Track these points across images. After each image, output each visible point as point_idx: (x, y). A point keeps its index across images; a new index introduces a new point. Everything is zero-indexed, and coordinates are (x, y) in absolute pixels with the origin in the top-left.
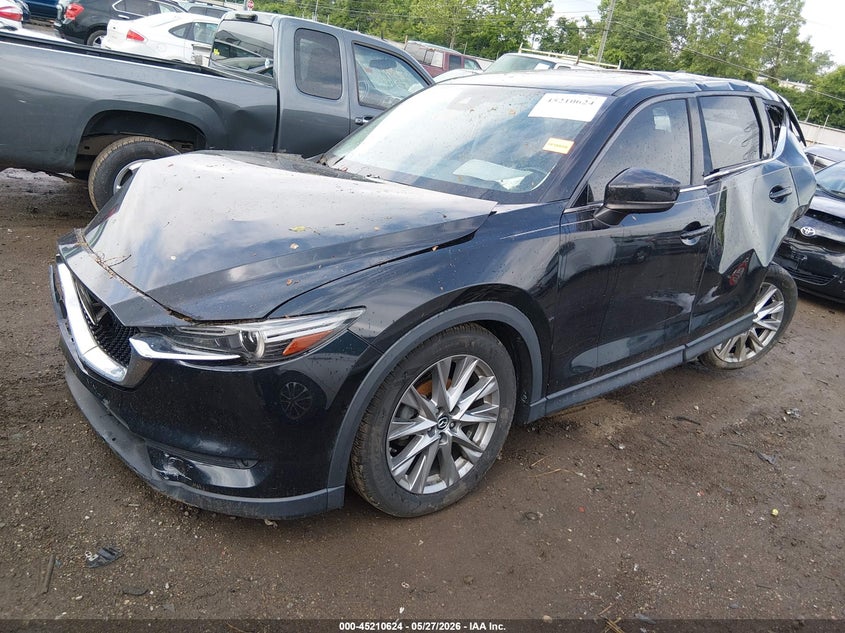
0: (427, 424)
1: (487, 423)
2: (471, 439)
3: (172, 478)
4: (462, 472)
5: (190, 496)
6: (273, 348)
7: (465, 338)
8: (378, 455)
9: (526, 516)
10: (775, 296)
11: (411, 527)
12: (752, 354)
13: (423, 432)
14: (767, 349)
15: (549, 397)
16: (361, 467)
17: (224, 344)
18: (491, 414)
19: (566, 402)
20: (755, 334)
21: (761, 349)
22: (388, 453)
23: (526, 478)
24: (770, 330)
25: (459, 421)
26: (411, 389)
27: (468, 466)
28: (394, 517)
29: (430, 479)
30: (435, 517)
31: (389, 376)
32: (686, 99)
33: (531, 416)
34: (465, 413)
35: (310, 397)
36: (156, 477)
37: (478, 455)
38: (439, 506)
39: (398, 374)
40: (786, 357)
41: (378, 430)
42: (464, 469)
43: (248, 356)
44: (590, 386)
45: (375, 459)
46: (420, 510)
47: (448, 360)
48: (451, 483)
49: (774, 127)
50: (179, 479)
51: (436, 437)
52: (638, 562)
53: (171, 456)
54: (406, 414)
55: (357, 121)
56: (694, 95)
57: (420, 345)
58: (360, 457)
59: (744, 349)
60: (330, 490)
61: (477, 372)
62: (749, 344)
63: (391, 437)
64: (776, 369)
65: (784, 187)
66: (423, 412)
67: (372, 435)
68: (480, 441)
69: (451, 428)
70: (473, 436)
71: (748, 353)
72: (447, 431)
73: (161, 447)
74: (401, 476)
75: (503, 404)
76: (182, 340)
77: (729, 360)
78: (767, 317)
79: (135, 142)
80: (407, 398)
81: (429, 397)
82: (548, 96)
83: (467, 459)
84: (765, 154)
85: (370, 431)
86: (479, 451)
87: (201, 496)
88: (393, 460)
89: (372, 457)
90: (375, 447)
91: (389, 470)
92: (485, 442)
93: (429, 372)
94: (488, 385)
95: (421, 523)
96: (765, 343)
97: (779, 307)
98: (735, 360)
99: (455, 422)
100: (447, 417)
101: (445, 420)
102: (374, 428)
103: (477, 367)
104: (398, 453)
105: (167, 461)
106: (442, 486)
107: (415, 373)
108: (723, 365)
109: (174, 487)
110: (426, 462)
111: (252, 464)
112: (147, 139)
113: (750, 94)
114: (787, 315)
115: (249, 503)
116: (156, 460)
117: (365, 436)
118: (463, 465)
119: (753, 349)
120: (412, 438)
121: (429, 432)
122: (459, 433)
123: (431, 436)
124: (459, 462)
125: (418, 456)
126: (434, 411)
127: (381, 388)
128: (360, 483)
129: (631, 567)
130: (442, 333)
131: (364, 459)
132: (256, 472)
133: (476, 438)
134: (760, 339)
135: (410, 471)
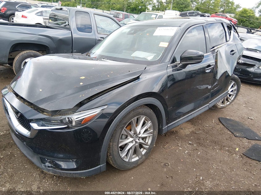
0: (131, 139)
1: (149, 136)
2: (145, 142)
3: (49, 167)
4: (143, 153)
5: (55, 172)
6: (78, 122)
7: (140, 110)
8: (116, 152)
9: (165, 165)
10: (234, 84)
11: (129, 173)
12: (228, 103)
13: (130, 142)
14: (233, 101)
15: (168, 125)
16: (111, 156)
17: (62, 122)
18: (151, 133)
19: (174, 126)
20: (229, 97)
21: (231, 101)
22: (119, 151)
23: (163, 152)
24: (233, 95)
25: (141, 137)
26: (125, 129)
27: (145, 151)
28: (123, 171)
29: (133, 156)
30: (136, 169)
31: (117, 126)
32: (203, 26)
33: (163, 132)
34: (143, 134)
35: (91, 134)
36: (44, 167)
37: (148, 147)
38: (137, 165)
39: (120, 125)
40: (238, 102)
41: (115, 144)
42: (144, 152)
43: (70, 125)
44: (181, 120)
45: (115, 153)
46: (131, 167)
47: (136, 118)
48: (140, 157)
49: (229, 31)
50: (51, 167)
51: (134, 143)
52: (201, 176)
53: (48, 159)
54: (124, 137)
55: (98, 39)
56: (205, 24)
57: (127, 115)
58: (110, 153)
59: (226, 101)
60: (101, 165)
61: (145, 120)
62: (227, 100)
63: (120, 145)
64: (236, 106)
65: (234, 50)
66: (129, 136)
67: (114, 146)
68: (148, 142)
69: (138, 139)
70: (145, 141)
71: (227, 103)
72: (137, 140)
73: (44, 157)
74: (124, 157)
75: (154, 129)
76: (48, 122)
77: (222, 105)
78: (232, 91)
79: (27, 53)
80: (124, 132)
81: (131, 130)
82: (159, 28)
83: (144, 148)
84: (227, 40)
85: (113, 145)
86: (148, 145)
87: (59, 172)
88: (121, 153)
89: (114, 153)
90: (115, 149)
91: (120, 156)
92: (149, 143)
93: (130, 123)
94: (149, 124)
95: (132, 172)
96: (232, 99)
97: (235, 88)
98: (223, 105)
99: (139, 137)
100: (137, 136)
101: (136, 137)
102: (114, 144)
103: (145, 119)
104: (122, 150)
105: (46, 161)
106: (137, 158)
107: (125, 124)
108: (220, 107)
109: (50, 170)
110: (131, 152)
111: (75, 160)
112: (30, 51)
113: (222, 22)
114: (238, 90)
115: (75, 173)
116: (43, 161)
117: (111, 146)
118: (143, 150)
119: (229, 101)
120: (126, 144)
121: (132, 142)
122: (141, 141)
123: (132, 143)
124: (142, 149)
125: (129, 150)
126: (132, 135)
127: (115, 130)
128: (111, 161)
129: (200, 178)
130: (133, 110)
131: (112, 154)
132: (76, 162)
133: (147, 141)
134: (230, 98)
135: (127, 155)
